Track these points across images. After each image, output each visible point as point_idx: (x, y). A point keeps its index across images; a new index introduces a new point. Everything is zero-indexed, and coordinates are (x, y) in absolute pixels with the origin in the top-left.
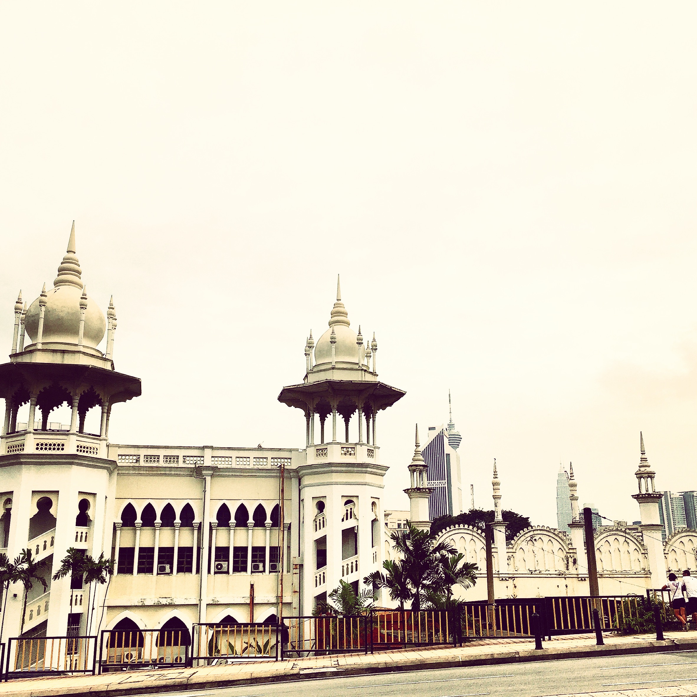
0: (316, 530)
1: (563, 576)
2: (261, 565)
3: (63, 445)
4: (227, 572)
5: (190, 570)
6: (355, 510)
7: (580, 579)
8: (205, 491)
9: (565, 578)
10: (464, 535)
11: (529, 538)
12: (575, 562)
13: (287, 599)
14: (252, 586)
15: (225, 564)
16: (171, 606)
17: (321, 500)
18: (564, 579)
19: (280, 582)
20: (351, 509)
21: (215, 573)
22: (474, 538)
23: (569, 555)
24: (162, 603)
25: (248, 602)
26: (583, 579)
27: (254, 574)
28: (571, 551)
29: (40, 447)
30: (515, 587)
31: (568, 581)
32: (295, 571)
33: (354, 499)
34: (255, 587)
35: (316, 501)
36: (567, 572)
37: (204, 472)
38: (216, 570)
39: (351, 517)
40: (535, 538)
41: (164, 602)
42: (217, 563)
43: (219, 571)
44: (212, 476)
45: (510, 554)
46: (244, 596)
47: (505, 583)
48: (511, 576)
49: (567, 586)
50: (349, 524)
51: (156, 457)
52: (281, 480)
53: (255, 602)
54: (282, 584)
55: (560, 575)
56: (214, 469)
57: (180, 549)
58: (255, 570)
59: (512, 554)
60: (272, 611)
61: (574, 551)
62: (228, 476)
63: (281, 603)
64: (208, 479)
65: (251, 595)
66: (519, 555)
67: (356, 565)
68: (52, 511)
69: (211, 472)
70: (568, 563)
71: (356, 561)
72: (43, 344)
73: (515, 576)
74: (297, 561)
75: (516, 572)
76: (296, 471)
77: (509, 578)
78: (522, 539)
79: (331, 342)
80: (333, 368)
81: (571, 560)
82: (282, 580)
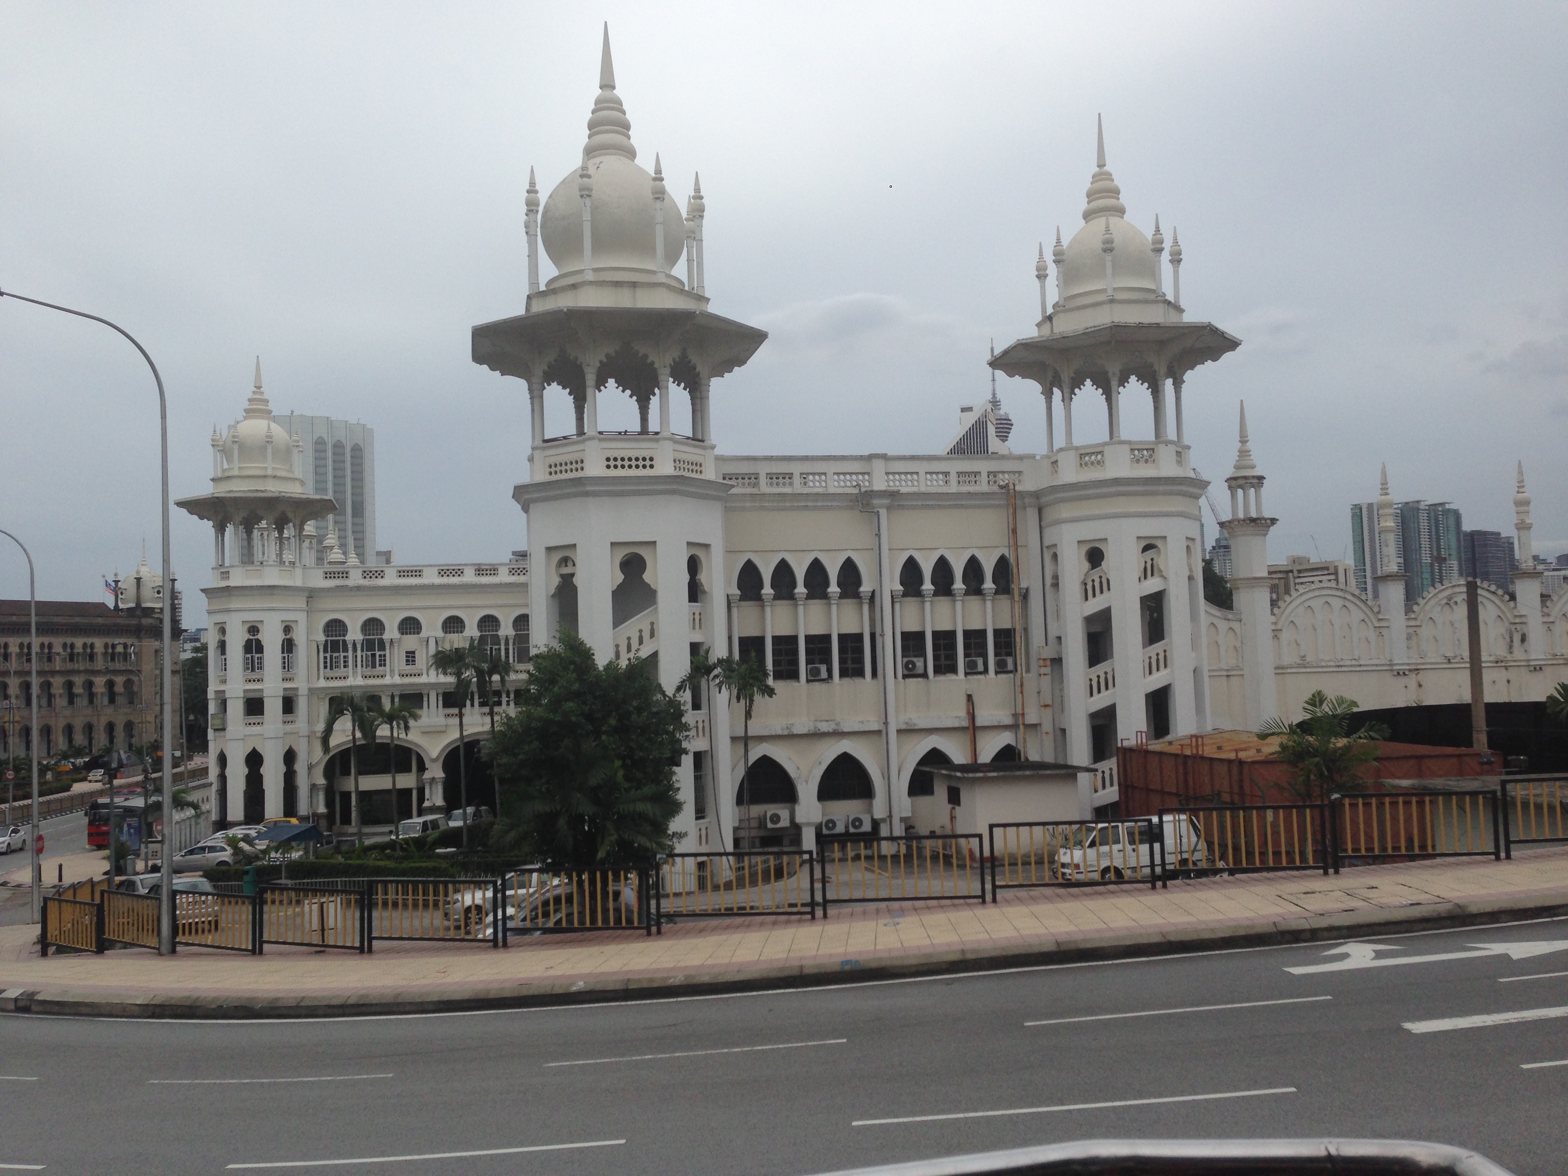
0: (1086, 599)
1: (1503, 664)
2: (980, 661)
3: (651, 459)
4: (925, 675)
5: (860, 673)
6: (1160, 562)
7: (1532, 669)
8: (878, 535)
9: (1506, 668)
10: (1330, 600)
11: (1445, 601)
12: (1523, 639)
13: (1031, 719)
14: (969, 697)
15: (919, 663)
16: (838, 734)
17: (1097, 545)
18: (1503, 670)
19: (1018, 690)
20: (1152, 560)
21: (905, 677)
22: (1347, 604)
23: (1513, 627)
24: (822, 730)
25: (965, 723)
26: (1538, 668)
27: (969, 677)
28: (1517, 620)
29: (612, 463)
30: (1420, 686)
31: (1512, 674)
32: (1043, 670)
33: (1159, 543)
34: (975, 699)
35: (1085, 548)
36: (1509, 658)
37: (876, 502)
38: (906, 672)
39: (1152, 575)
40: (1455, 599)
41: (825, 727)
42: (905, 660)
43: (910, 673)
44: (889, 508)
45: (1411, 630)
46: (957, 716)
47: (1402, 681)
48: (1413, 667)
49: (1508, 682)
50: (1152, 585)
51: (753, 477)
52: (1011, 510)
53: (978, 723)
54: (1022, 693)
55: (1497, 662)
56: (893, 495)
57: (841, 637)
58: (971, 669)
59: (1415, 629)
60: (1005, 739)
61: (1523, 620)
62: (914, 507)
63: (1024, 724)
64: (883, 512)
65: (968, 713)
66: (1426, 631)
67: (1165, 657)
68: (647, 577)
69: (886, 501)
70: (1512, 641)
71: (1165, 651)
72: (596, 270)
73: (1419, 667)
74: (1049, 653)
75: (1423, 661)
76: (1036, 495)
77: (1410, 670)
78: (1433, 602)
79: (1105, 251)
80: (1112, 301)
81: (1517, 638)
82: (1022, 685)
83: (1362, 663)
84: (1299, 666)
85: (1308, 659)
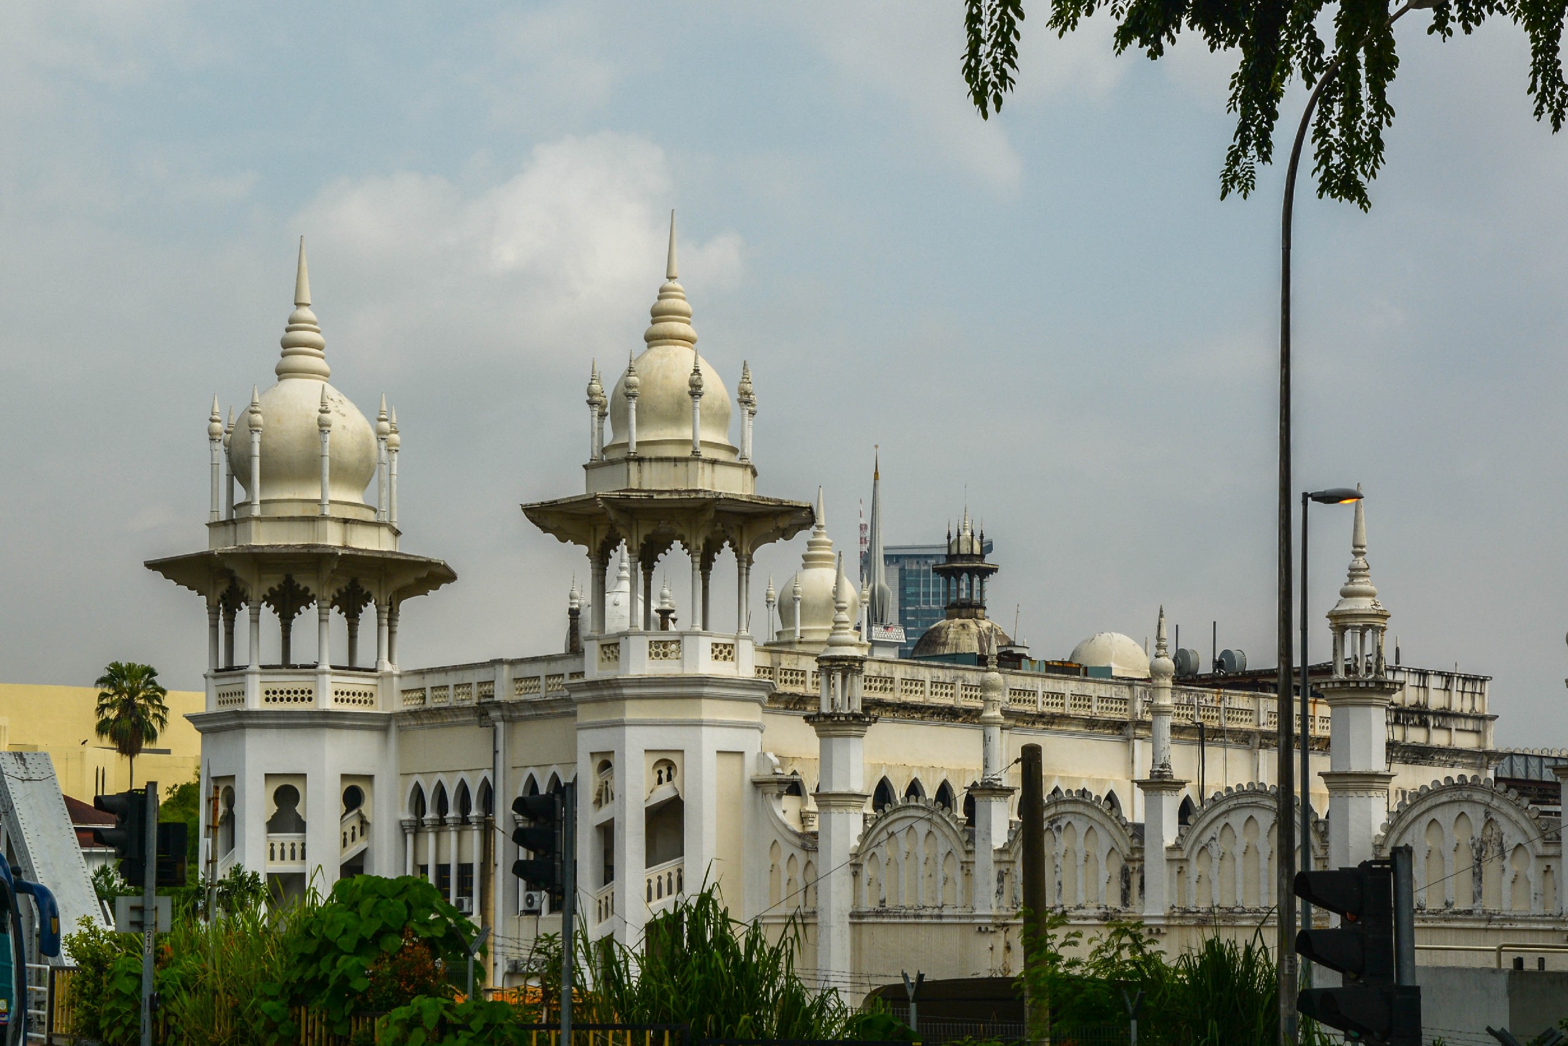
83: (946, 912)
84: (878, 914)
85: (888, 905)
